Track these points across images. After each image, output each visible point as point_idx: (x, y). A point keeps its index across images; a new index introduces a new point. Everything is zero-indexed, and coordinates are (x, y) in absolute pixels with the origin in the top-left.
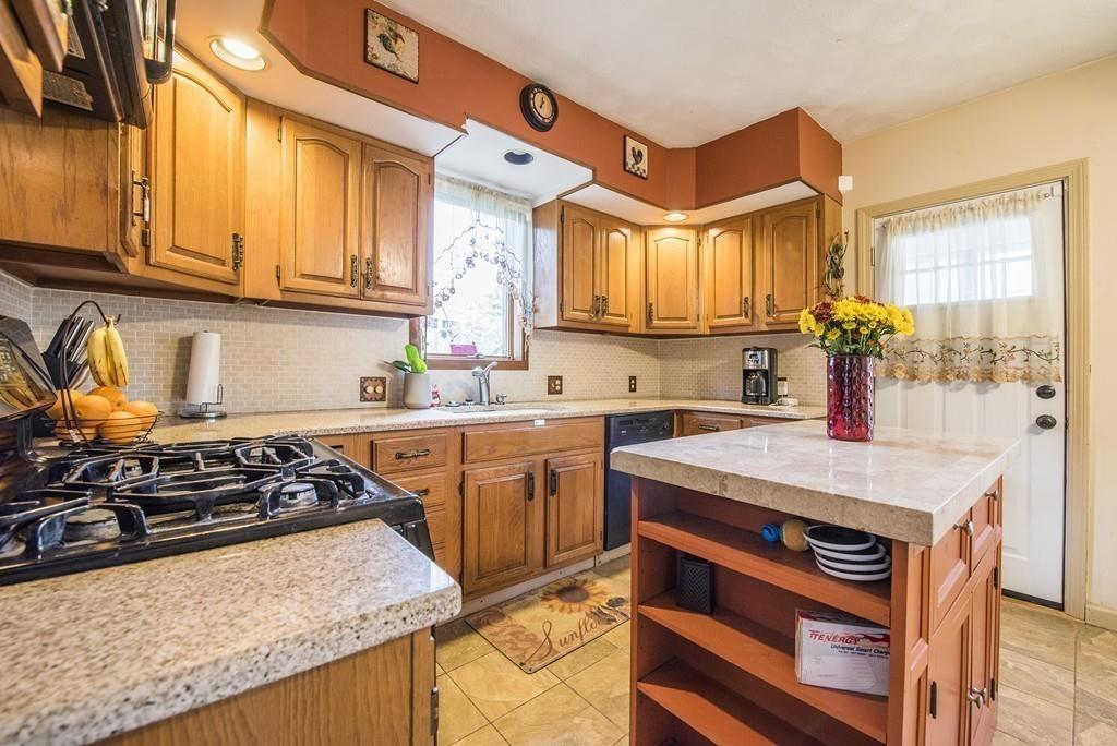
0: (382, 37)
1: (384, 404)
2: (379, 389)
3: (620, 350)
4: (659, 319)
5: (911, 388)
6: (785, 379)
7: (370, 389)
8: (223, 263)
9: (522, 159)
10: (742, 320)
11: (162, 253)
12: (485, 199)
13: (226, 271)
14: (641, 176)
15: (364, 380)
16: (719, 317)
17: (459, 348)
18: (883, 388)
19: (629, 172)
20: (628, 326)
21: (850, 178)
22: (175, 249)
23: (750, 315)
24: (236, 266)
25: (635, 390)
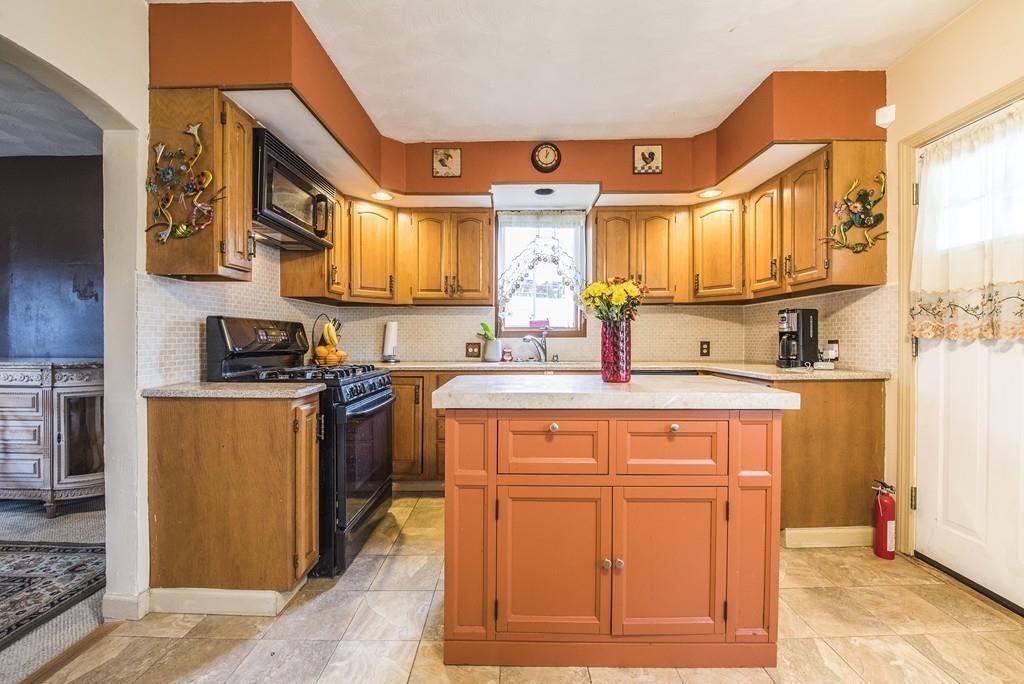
0: (441, 161)
1: (480, 359)
2: (476, 350)
3: (688, 317)
4: (705, 288)
5: (953, 349)
6: (836, 342)
7: (470, 350)
8: (385, 290)
9: (549, 191)
10: (773, 283)
11: (357, 291)
12: (544, 219)
13: (387, 293)
14: (654, 173)
15: (468, 345)
16: (759, 281)
17: (537, 323)
18: (926, 350)
19: (639, 173)
20: (672, 297)
21: (894, 106)
22: (362, 288)
23: (778, 276)
24: (391, 290)
25: (708, 354)
